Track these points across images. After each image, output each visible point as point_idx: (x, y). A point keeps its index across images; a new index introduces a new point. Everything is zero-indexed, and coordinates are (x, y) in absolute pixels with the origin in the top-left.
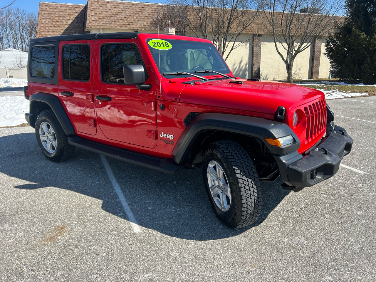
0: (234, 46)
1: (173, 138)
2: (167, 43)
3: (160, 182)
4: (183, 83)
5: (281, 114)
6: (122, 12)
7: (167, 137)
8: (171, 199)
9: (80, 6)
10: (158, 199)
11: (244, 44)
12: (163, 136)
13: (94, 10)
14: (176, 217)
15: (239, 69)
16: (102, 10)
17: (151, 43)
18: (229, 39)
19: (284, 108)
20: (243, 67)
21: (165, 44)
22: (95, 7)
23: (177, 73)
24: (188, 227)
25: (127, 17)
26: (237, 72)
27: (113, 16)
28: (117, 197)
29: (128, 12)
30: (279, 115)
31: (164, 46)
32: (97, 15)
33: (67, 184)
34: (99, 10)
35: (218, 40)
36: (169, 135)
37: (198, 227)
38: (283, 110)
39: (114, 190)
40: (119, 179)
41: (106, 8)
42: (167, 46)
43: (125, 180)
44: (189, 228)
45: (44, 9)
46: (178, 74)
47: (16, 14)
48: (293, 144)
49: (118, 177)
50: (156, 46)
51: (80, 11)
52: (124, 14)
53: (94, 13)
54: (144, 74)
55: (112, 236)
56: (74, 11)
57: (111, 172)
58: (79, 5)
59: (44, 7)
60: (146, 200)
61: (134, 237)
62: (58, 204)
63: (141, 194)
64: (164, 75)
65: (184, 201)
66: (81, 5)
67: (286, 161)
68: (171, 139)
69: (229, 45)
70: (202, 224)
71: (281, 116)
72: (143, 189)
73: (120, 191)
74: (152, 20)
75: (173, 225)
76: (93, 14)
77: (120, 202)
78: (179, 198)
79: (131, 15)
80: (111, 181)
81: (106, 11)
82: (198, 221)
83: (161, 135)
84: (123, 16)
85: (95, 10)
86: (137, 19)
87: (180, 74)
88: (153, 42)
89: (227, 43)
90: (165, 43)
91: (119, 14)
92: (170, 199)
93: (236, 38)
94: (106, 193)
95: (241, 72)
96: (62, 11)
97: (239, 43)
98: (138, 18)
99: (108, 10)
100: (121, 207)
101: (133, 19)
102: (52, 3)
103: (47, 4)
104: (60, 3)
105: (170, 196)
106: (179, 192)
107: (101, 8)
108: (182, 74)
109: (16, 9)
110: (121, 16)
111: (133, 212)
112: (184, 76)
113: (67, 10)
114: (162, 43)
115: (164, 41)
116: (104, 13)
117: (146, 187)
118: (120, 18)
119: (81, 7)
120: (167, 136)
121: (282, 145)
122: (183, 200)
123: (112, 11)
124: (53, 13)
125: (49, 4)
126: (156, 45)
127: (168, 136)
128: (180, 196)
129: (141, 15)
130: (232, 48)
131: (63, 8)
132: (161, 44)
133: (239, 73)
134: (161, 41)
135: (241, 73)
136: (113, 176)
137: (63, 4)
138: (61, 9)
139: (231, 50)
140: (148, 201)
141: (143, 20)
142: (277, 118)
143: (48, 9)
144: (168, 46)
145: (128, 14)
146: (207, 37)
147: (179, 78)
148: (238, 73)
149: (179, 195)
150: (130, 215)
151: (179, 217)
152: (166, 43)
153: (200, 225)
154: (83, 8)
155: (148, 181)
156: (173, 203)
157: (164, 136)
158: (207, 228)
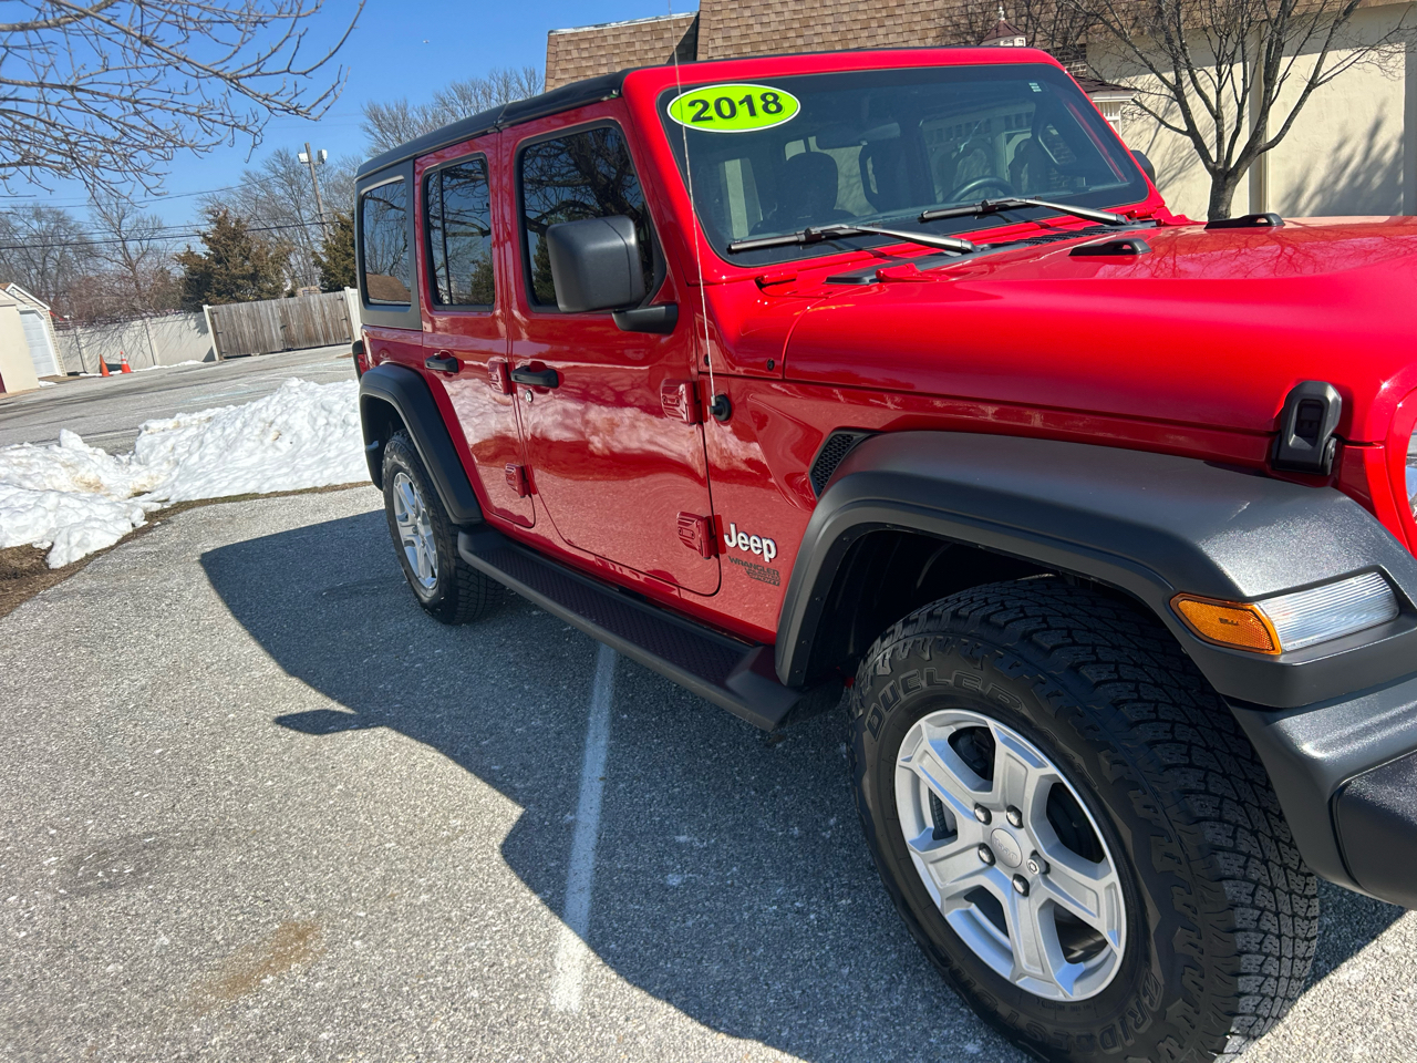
0: (1324, 69)
1: (772, 555)
2: (776, 97)
3: (779, 742)
4: (829, 280)
5: (1310, 430)
6: (826, 13)
7: (753, 549)
8: (792, 837)
9: (678, 21)
10: (731, 829)
11: (1373, 54)
12: (737, 544)
13: (721, 26)
14: (768, 946)
15: (1369, 162)
16: (752, 21)
17: (681, 110)
18: (1290, 41)
19: (1332, 394)
20: (1385, 148)
21: (759, 104)
22: (725, 14)
23: (807, 232)
24: (801, 1018)
25: (842, 28)
26: (1354, 176)
27: (792, 34)
28: (571, 807)
29: (846, 9)
30: (1293, 439)
31: (753, 112)
32: (734, 41)
33: (431, 724)
34: (741, 22)
35: (1239, 54)
36: (758, 541)
37: (851, 1029)
38: (1321, 405)
39: (580, 765)
40: (625, 710)
41: (765, 9)
42: (773, 107)
43: (643, 716)
44: (805, 1026)
45: (562, 56)
46: (812, 240)
47: (527, 88)
48: (1392, 632)
49: (626, 703)
50: (710, 118)
51: (680, 39)
52: (830, 20)
53: (720, 36)
54: (636, 257)
55: (456, 1010)
56: (659, 45)
57: (609, 677)
58: (676, 16)
59: (561, 48)
60: (678, 834)
61: (538, 1035)
62: (353, 812)
63: (672, 798)
64: (730, 251)
65: (844, 859)
66: (681, 15)
67: (1326, 747)
68: (767, 560)
69: (1296, 69)
70: (883, 1010)
71: (1306, 445)
72: (691, 771)
73: (600, 771)
74: (942, 22)
75: (739, 991)
76: (719, 42)
77: (570, 828)
78: (827, 835)
79: (859, 18)
80: (591, 719)
81: (765, 20)
82: (867, 989)
83: (731, 540)
84: (829, 29)
85: (727, 23)
86: (882, 31)
87: (828, 238)
88: (692, 104)
89: (1285, 62)
90: (763, 97)
91: (812, 23)
92: (784, 840)
93: (1331, 33)
94: (540, 779)
95: (1379, 174)
96: (618, 51)
97: (1344, 54)
98: (886, 23)
99: (773, 17)
100: (564, 856)
101: (865, 34)
102: (587, 29)
103: (572, 34)
104: (614, 25)
105: (791, 823)
106: (842, 803)
107: (747, 13)
108: (837, 237)
109: (526, 73)
110: (819, 29)
111: (597, 888)
112: (850, 246)
113: (637, 45)
114: (748, 100)
115: (756, 91)
116: (757, 28)
117: (709, 762)
118: (816, 40)
119: (681, 25)
120: (752, 545)
121: (1288, 646)
122: (844, 851)
123: (787, 16)
124: (591, 64)
125: (576, 34)
126: (711, 112)
127: (753, 543)
128: (837, 825)
129: (897, 12)
130: (1311, 82)
131: (624, 39)
132: (741, 103)
133: (1368, 181)
134: (737, 91)
135: (1377, 180)
136: (607, 698)
137: (624, 24)
138: (616, 46)
139: (1308, 90)
140: (682, 839)
141: (906, 27)
142: (1281, 457)
143: (575, 54)
144: (779, 108)
145: (846, 18)
146: (1184, 50)
147: (815, 254)
148: (1361, 179)
149: (832, 821)
150: (580, 902)
151: (783, 950)
152: (770, 98)
153: (866, 1016)
154: (688, 28)
155: (731, 730)
156: (789, 861)
157: (740, 542)
158: (895, 1045)
